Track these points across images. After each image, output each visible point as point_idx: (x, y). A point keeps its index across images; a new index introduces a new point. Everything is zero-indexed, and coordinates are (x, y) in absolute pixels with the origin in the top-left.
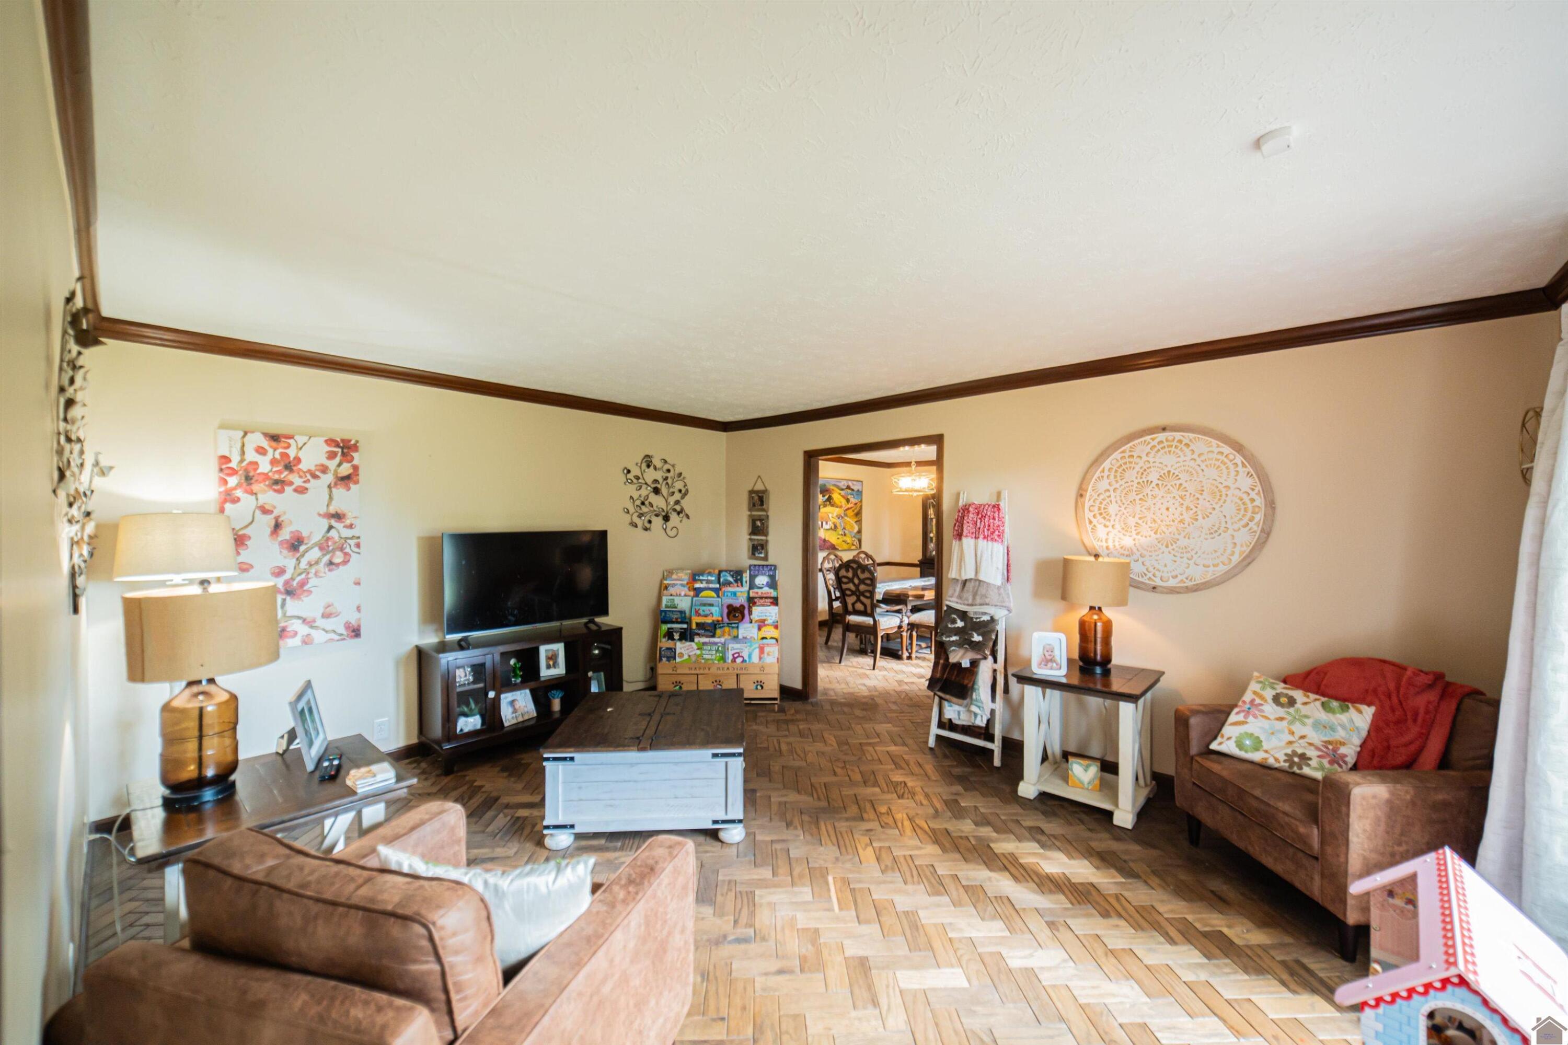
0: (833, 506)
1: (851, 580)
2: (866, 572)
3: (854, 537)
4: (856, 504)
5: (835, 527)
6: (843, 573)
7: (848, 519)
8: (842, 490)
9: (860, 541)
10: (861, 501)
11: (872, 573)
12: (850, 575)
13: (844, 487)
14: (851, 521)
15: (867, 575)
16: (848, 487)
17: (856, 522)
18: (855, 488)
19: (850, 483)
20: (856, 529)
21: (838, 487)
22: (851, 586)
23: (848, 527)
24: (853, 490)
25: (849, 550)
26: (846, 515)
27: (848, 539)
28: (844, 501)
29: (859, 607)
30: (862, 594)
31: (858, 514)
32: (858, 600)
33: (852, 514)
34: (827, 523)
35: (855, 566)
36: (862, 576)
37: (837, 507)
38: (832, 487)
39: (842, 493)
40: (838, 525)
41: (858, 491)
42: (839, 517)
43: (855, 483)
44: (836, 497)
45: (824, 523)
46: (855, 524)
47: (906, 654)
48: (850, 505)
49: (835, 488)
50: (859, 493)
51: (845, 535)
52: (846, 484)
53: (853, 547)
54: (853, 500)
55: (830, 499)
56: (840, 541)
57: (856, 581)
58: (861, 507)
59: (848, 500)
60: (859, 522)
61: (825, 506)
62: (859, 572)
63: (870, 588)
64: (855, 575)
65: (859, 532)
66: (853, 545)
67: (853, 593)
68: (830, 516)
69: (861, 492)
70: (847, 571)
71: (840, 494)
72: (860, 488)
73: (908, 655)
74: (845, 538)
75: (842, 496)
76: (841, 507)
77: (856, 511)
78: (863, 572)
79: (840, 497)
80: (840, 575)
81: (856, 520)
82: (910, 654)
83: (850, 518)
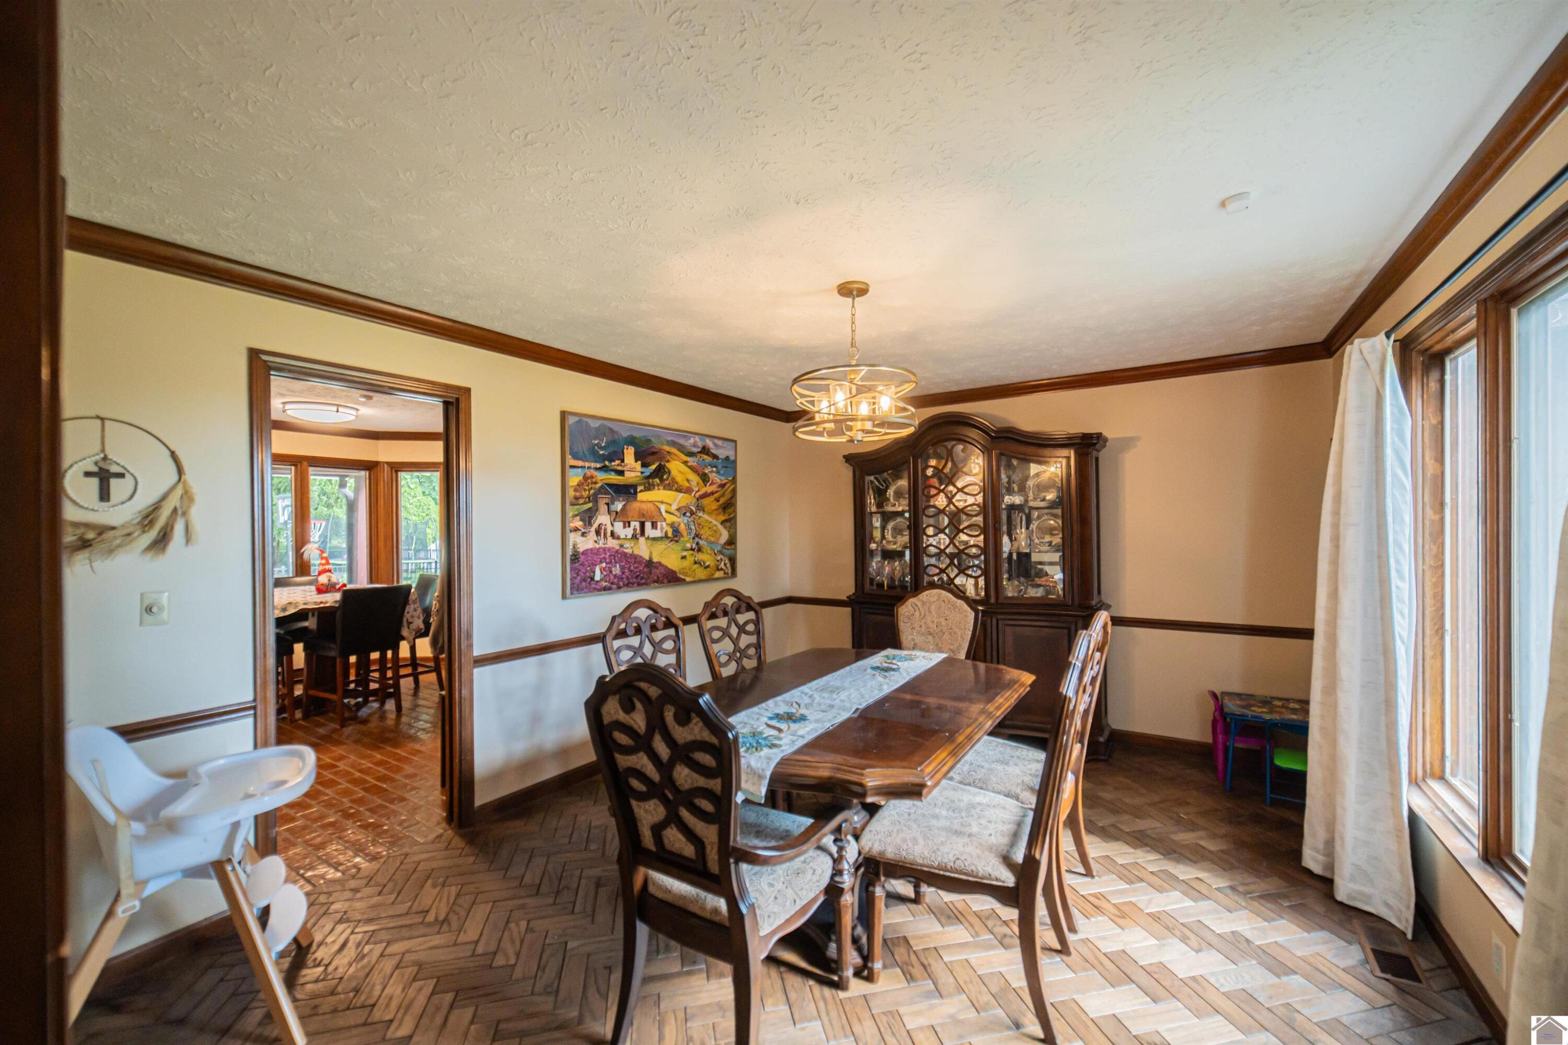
0: (669, 487)
1: (643, 744)
2: (696, 720)
3: (720, 552)
4: (722, 486)
5: (677, 533)
6: (612, 710)
7: (706, 517)
8: (691, 454)
9: (733, 560)
10: (734, 480)
11: (719, 730)
12: (638, 720)
13: (695, 450)
14: (712, 520)
15: (695, 731)
16: (705, 450)
17: (722, 523)
18: (722, 453)
19: (709, 443)
20: (725, 536)
21: (681, 448)
22: (642, 761)
23: (705, 533)
24: (715, 457)
25: (710, 579)
26: (700, 508)
27: (707, 558)
28: (695, 479)
29: (674, 839)
30: (688, 798)
31: (728, 507)
32: (672, 818)
33: (715, 506)
34: (654, 526)
35: (653, 692)
36: (682, 734)
37: (679, 490)
38: (667, 448)
39: (692, 461)
40: (682, 527)
41: (727, 458)
42: (684, 511)
43: (719, 443)
44: (677, 468)
45: (648, 525)
46: (720, 527)
47: (852, 958)
48: (709, 489)
49: (674, 450)
50: (730, 464)
51: (699, 550)
52: (700, 444)
53: (719, 574)
54: (715, 477)
55: (660, 472)
56: (687, 563)
57: (663, 750)
58: (734, 491)
59: (705, 478)
60: (730, 522)
61: (649, 488)
62: (669, 714)
63: (715, 785)
64: (656, 723)
65: (732, 542)
66: (718, 569)
67: (654, 791)
68: (663, 508)
69: (735, 462)
70: (629, 708)
71: (685, 463)
72: (731, 454)
73: (858, 961)
74: (700, 556)
75: (691, 468)
76: (688, 491)
77: (722, 500)
78: (683, 720)
79: (683, 468)
80: (606, 720)
81: (723, 518)
82: (867, 958)
83: (709, 514)
